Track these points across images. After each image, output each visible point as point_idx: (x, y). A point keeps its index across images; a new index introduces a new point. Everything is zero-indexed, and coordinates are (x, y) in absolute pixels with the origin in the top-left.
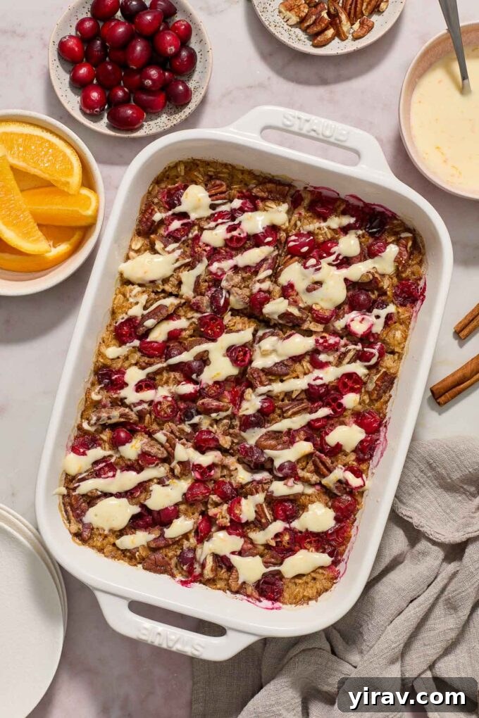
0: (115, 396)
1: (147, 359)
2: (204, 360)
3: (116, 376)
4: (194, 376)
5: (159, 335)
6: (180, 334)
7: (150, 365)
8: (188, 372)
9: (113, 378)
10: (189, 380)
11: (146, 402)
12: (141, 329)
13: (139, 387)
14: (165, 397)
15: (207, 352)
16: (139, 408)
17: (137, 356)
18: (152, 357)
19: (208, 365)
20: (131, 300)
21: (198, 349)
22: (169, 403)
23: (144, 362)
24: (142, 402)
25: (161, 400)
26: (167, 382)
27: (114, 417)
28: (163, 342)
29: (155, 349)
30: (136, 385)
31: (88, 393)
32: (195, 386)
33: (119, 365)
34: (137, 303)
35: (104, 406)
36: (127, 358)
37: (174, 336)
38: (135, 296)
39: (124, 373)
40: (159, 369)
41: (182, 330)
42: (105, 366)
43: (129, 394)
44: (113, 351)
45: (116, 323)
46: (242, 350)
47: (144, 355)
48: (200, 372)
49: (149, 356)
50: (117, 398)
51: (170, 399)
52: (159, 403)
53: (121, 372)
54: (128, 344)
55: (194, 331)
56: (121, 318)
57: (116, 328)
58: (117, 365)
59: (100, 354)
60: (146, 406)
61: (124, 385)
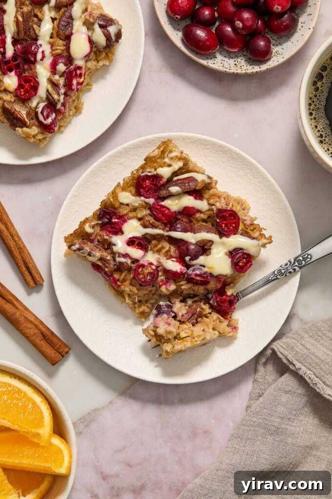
0: (105, 237)
1: (152, 220)
2: (204, 248)
3: (116, 220)
4: (187, 258)
5: (174, 205)
6: (194, 214)
7: (153, 226)
8: (183, 252)
9: (114, 220)
10: (181, 260)
11: (131, 258)
12: (164, 192)
13: (131, 242)
14: (151, 264)
15: (211, 242)
16: (122, 260)
17: (145, 212)
18: (158, 221)
19: (207, 255)
20: (167, 160)
21: (204, 236)
22: (152, 271)
23: (149, 221)
24: (126, 256)
25: (146, 264)
26: (159, 251)
27: (94, 256)
28: (175, 212)
29: (164, 214)
30: (130, 238)
31: (83, 223)
32: (183, 268)
33: (125, 212)
34: (169, 166)
35: (92, 241)
36: (135, 209)
37: (188, 212)
38: (172, 158)
39: (125, 221)
40: (158, 235)
41: (199, 211)
42: (112, 206)
43: (119, 243)
44: (127, 197)
45: (142, 172)
46: (246, 258)
47: (152, 215)
48: (195, 257)
49: (156, 218)
50: (105, 240)
51: (154, 267)
52: (143, 266)
53: (124, 219)
54: (143, 198)
55: (209, 217)
56: (150, 172)
57: (139, 177)
58: (123, 211)
59: (114, 193)
60: (129, 261)
61: (119, 231)
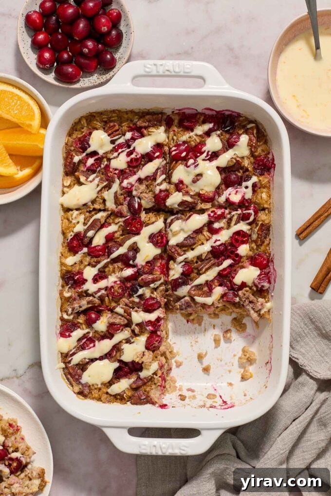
0: (80, 290)
1: (95, 259)
2: (135, 249)
3: (77, 277)
4: (131, 262)
5: (99, 240)
6: (114, 236)
7: (99, 262)
8: (126, 261)
9: (76, 278)
10: (129, 266)
11: (103, 289)
12: (86, 239)
13: (96, 280)
14: (115, 282)
15: (135, 243)
16: (99, 294)
17: (88, 259)
18: (99, 257)
19: (139, 252)
20: (74, 221)
21: (129, 243)
22: (119, 286)
23: (94, 261)
24: (100, 290)
25: (113, 284)
26: (114, 272)
27: (83, 305)
28: (103, 244)
29: (99, 251)
30: (93, 279)
31: (61, 293)
32: (134, 269)
33: (78, 268)
34: (78, 223)
35: (75, 299)
36: (81, 262)
37: (109, 238)
38: (76, 218)
39: (82, 273)
40: (105, 264)
41: (114, 233)
42: (68, 272)
43: (90, 286)
44: (71, 260)
45: (67, 240)
46: (159, 236)
47: (92, 257)
48: (134, 258)
49: (96, 257)
50: (82, 292)
51: (119, 282)
52: (112, 287)
53: (80, 273)
54: (80, 253)
55: (123, 231)
56: (70, 236)
57: (68, 243)
58: (77, 269)
59: (62, 264)
60: (103, 292)
61: (84, 281)
